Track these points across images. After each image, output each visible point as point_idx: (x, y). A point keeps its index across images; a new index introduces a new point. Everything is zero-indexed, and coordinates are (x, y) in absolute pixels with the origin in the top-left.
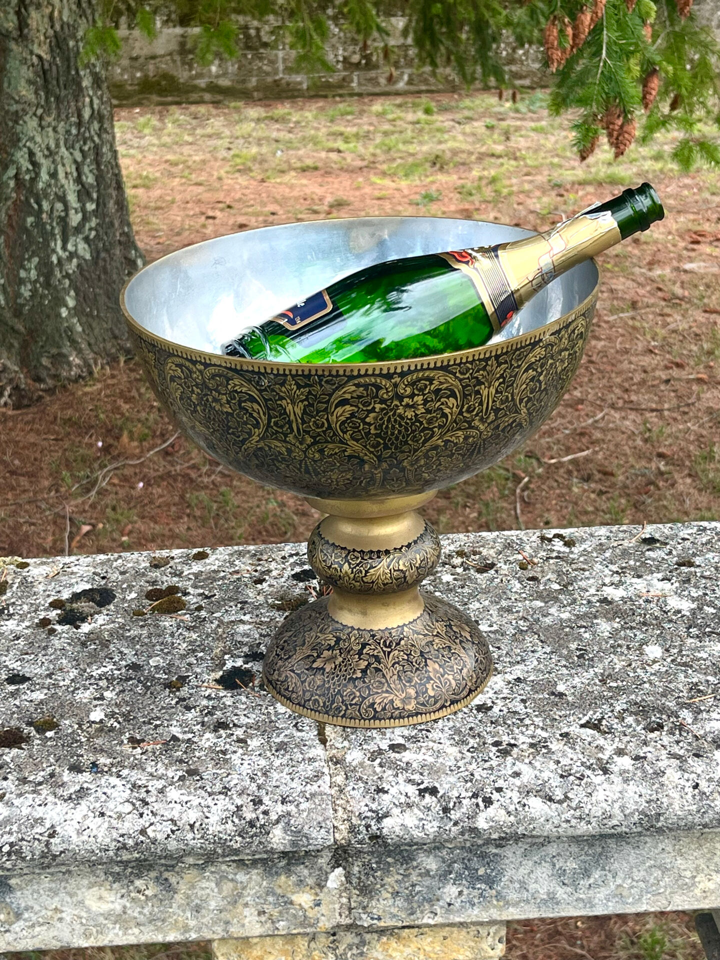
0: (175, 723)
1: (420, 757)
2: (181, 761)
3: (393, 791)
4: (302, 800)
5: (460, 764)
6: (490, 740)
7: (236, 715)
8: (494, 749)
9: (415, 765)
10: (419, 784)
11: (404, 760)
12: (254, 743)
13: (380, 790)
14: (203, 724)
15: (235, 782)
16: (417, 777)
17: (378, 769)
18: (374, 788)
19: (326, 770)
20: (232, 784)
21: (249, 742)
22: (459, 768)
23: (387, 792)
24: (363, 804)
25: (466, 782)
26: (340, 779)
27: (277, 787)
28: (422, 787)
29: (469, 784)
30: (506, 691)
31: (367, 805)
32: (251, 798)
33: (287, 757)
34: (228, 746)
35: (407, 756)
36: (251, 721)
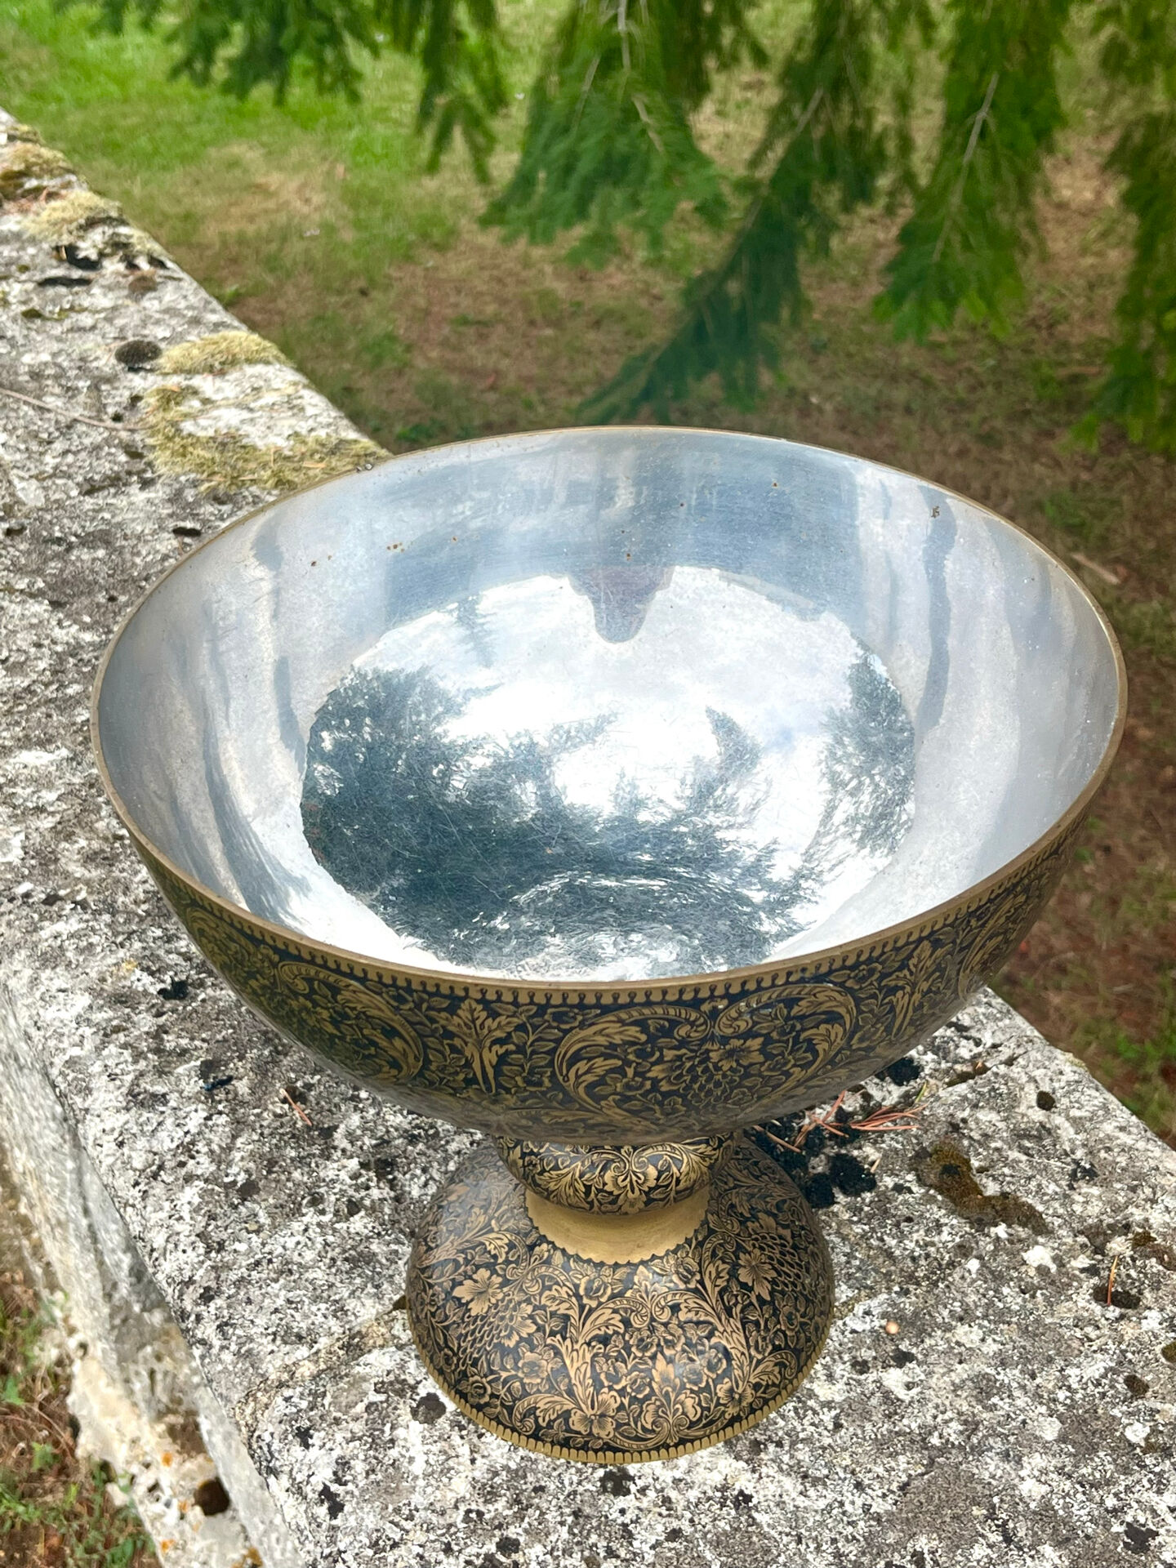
0: (372, 1111)
1: (417, 1450)
2: (271, 1164)
3: (314, 1452)
4: (234, 1347)
5: (419, 1516)
6: (512, 1532)
7: (424, 1170)
8: (491, 1547)
9: (393, 1453)
10: (339, 1481)
11: (400, 1433)
12: (359, 1223)
13: (304, 1436)
14: (384, 1142)
15: (242, 1247)
16: (359, 1467)
17: (361, 1407)
18: (306, 1424)
19: (323, 1342)
20: (237, 1246)
21: (357, 1217)
22: (410, 1518)
23: (307, 1446)
24: (271, 1429)
25: (374, 1545)
26: (307, 1370)
27: (249, 1301)
28: (334, 1488)
29: (370, 1552)
30: (693, 1495)
31: (272, 1434)
32: (213, 1285)
33: (336, 1280)
34: (333, 1198)
35: (411, 1433)
36: (416, 1192)
